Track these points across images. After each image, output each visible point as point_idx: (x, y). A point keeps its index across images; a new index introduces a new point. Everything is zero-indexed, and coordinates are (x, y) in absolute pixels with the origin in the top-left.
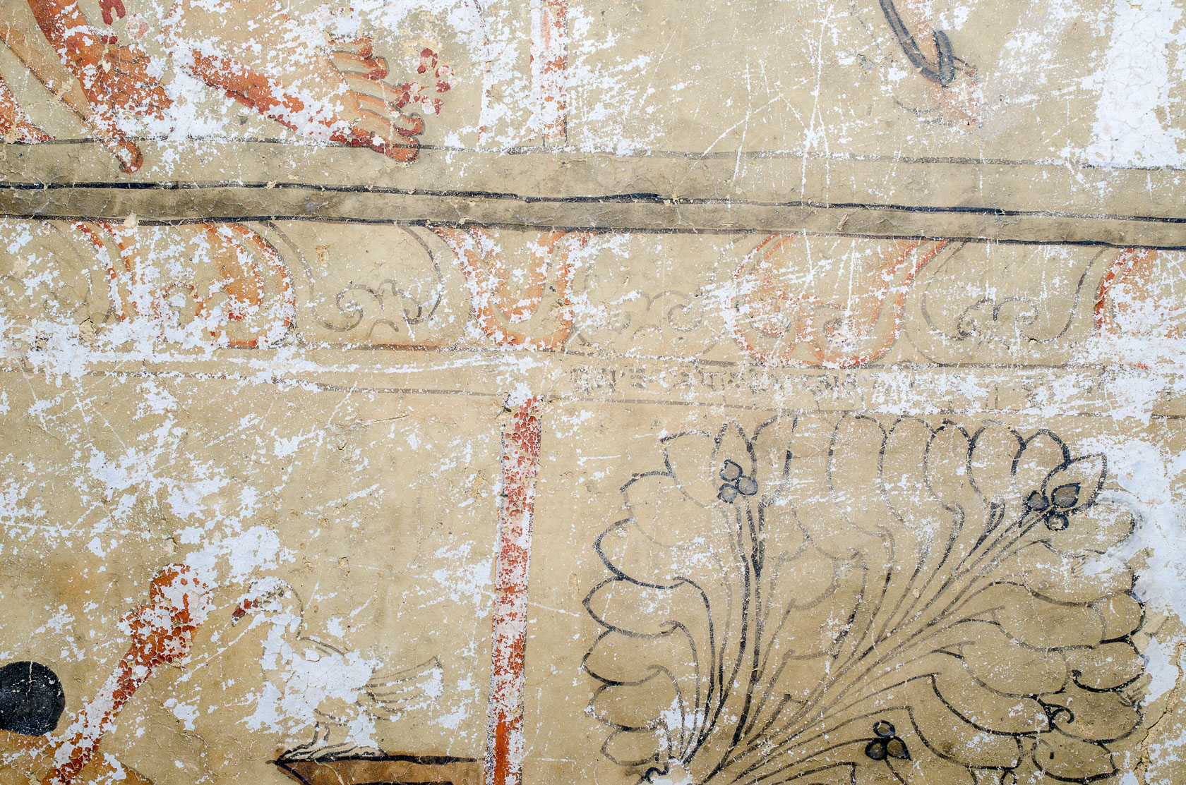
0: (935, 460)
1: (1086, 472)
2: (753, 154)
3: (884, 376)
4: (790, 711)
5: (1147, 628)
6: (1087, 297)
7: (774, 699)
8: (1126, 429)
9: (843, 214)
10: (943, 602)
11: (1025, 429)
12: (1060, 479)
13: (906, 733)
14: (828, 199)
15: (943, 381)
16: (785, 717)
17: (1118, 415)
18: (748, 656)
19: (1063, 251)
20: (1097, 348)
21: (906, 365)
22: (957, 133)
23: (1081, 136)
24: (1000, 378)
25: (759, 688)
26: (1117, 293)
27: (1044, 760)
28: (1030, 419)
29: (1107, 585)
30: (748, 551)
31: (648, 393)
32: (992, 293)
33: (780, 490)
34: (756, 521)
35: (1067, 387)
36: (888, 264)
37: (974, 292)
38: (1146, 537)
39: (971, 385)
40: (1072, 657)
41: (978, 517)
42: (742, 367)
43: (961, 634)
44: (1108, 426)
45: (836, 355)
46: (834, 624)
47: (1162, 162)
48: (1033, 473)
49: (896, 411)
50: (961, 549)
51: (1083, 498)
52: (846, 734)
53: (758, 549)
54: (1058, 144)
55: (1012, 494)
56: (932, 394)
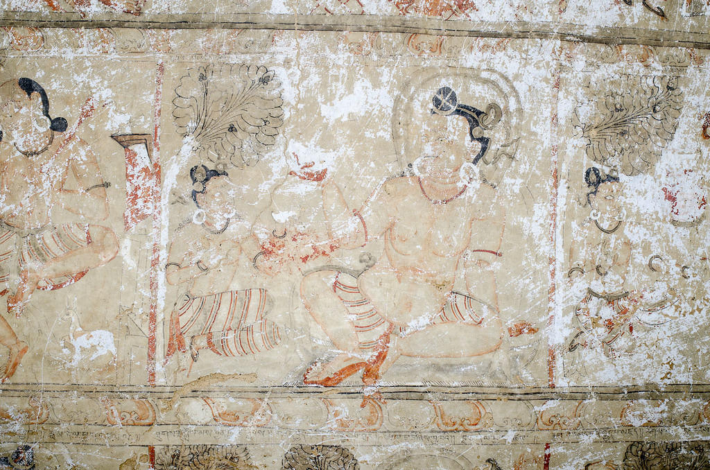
0: (241, 72)
1: (271, 73)
2: (206, 13)
3: (231, 56)
4: (213, 122)
5: (284, 104)
6: (270, 39)
7: (210, 120)
8: (279, 65)
9: (223, 24)
10: (243, 100)
11: (259, 65)
12: (266, 75)
13: (236, 126)
14: (220, 21)
15: (243, 56)
16: (212, 124)
17: (277, 62)
18: (205, 112)
19: (266, 30)
20: (273, 49)
21: (235, 53)
22: (245, 8)
23: (269, 8)
24: (254, 56)
25: (207, 118)
26: (276, 38)
27: (264, 132)
28: (260, 63)
29: (276, 96)
30: (205, 91)
31: (185, 60)
32: (252, 39)
33: (211, 79)
34: (206, 85)
35: (267, 57)
36: (232, 34)
37: (248, 39)
38: (283, 86)
39: (248, 57)
40: (269, 110)
41: (250, 83)
42: (204, 55)
43: (247, 106)
44: (275, 65)
45: (222, 51)
46: (222, 105)
47: (284, 13)
48: (260, 74)
49: (234, 62)
50: (247, 89)
51: (270, 79)
52: (224, 127)
53: (207, 90)
54: (265, 9)
55: (256, 78)
56: (241, 59)
